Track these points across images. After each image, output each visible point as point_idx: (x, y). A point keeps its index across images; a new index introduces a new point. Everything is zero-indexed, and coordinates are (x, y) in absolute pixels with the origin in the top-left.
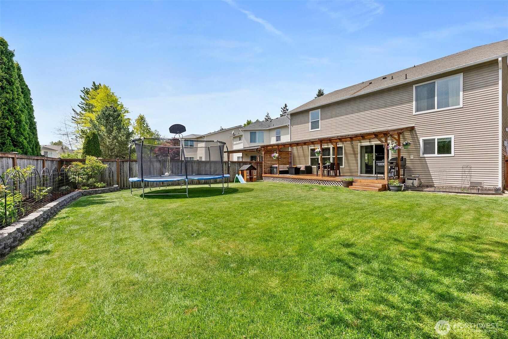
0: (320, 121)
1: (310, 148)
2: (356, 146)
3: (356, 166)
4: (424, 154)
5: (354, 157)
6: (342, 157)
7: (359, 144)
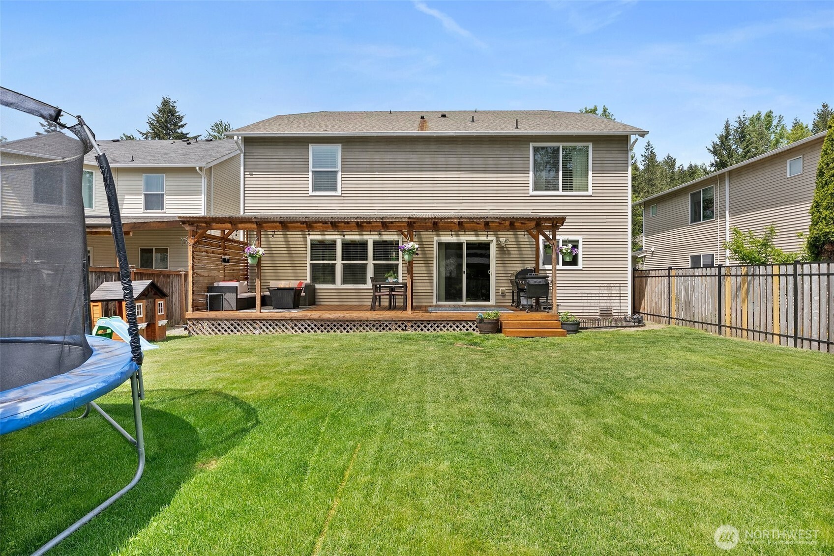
0: (340, 174)
1: (309, 238)
2: (429, 243)
3: (428, 285)
4: (544, 264)
5: (423, 265)
6: (398, 264)
7: (435, 238)
